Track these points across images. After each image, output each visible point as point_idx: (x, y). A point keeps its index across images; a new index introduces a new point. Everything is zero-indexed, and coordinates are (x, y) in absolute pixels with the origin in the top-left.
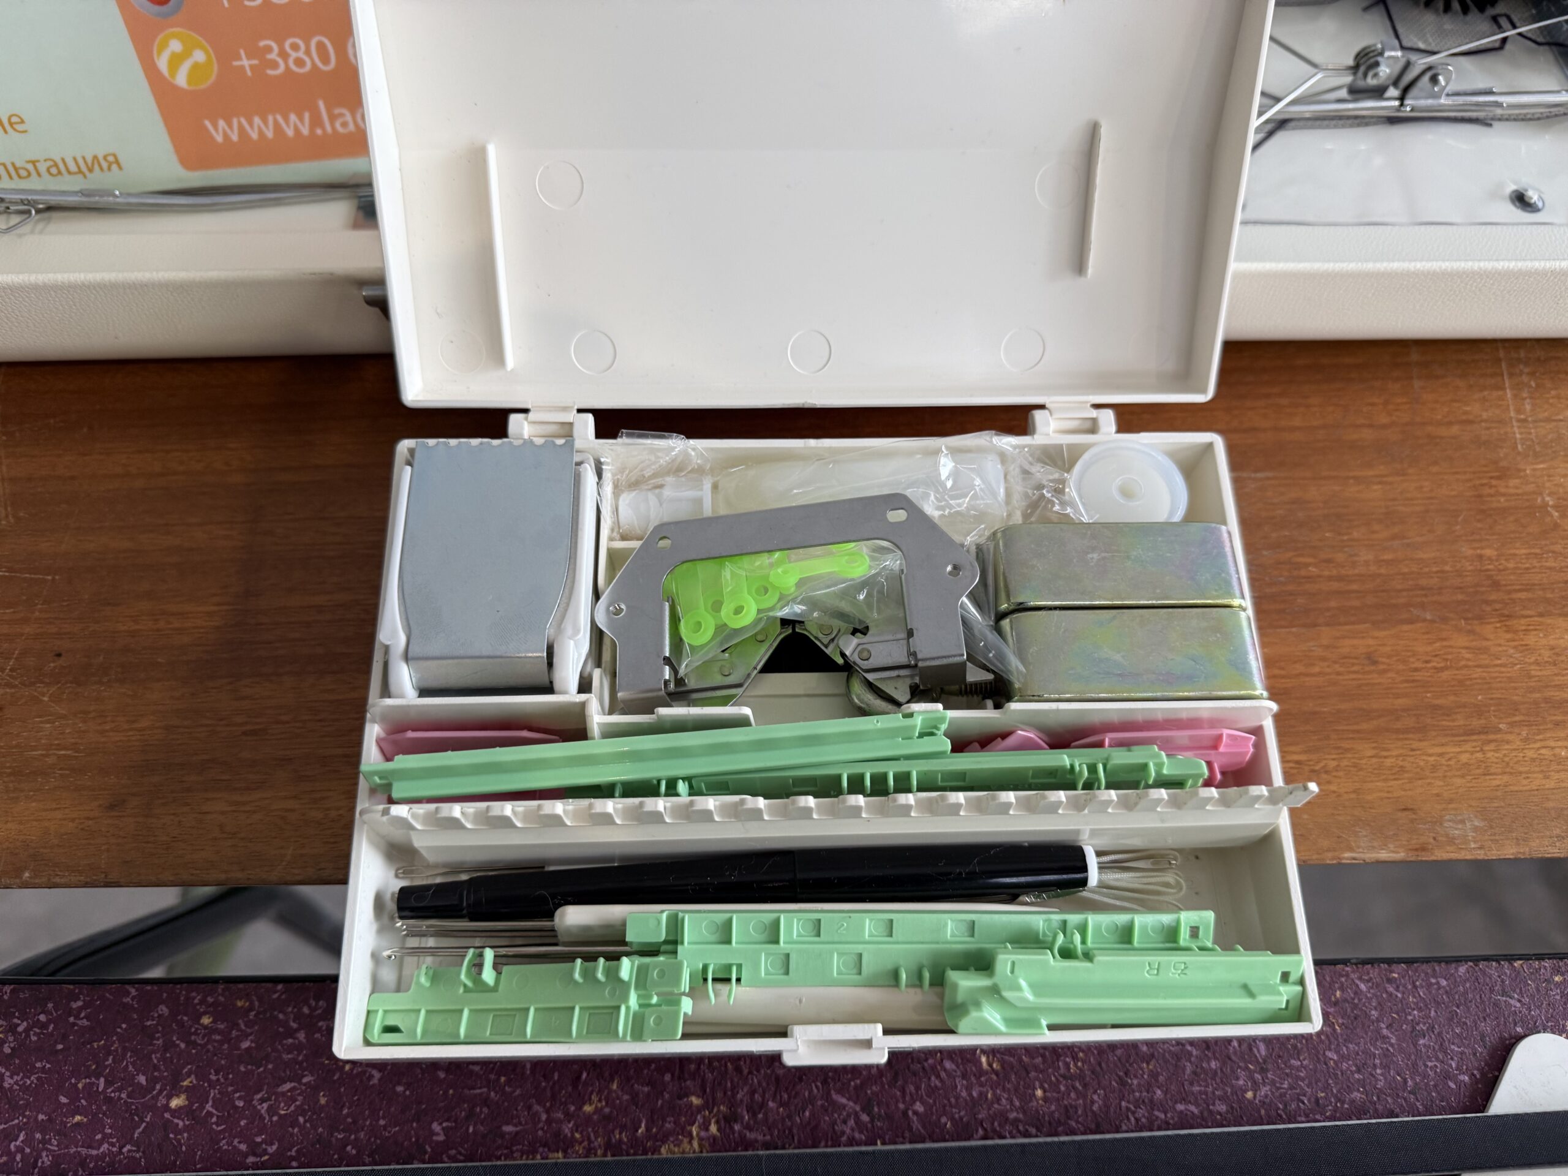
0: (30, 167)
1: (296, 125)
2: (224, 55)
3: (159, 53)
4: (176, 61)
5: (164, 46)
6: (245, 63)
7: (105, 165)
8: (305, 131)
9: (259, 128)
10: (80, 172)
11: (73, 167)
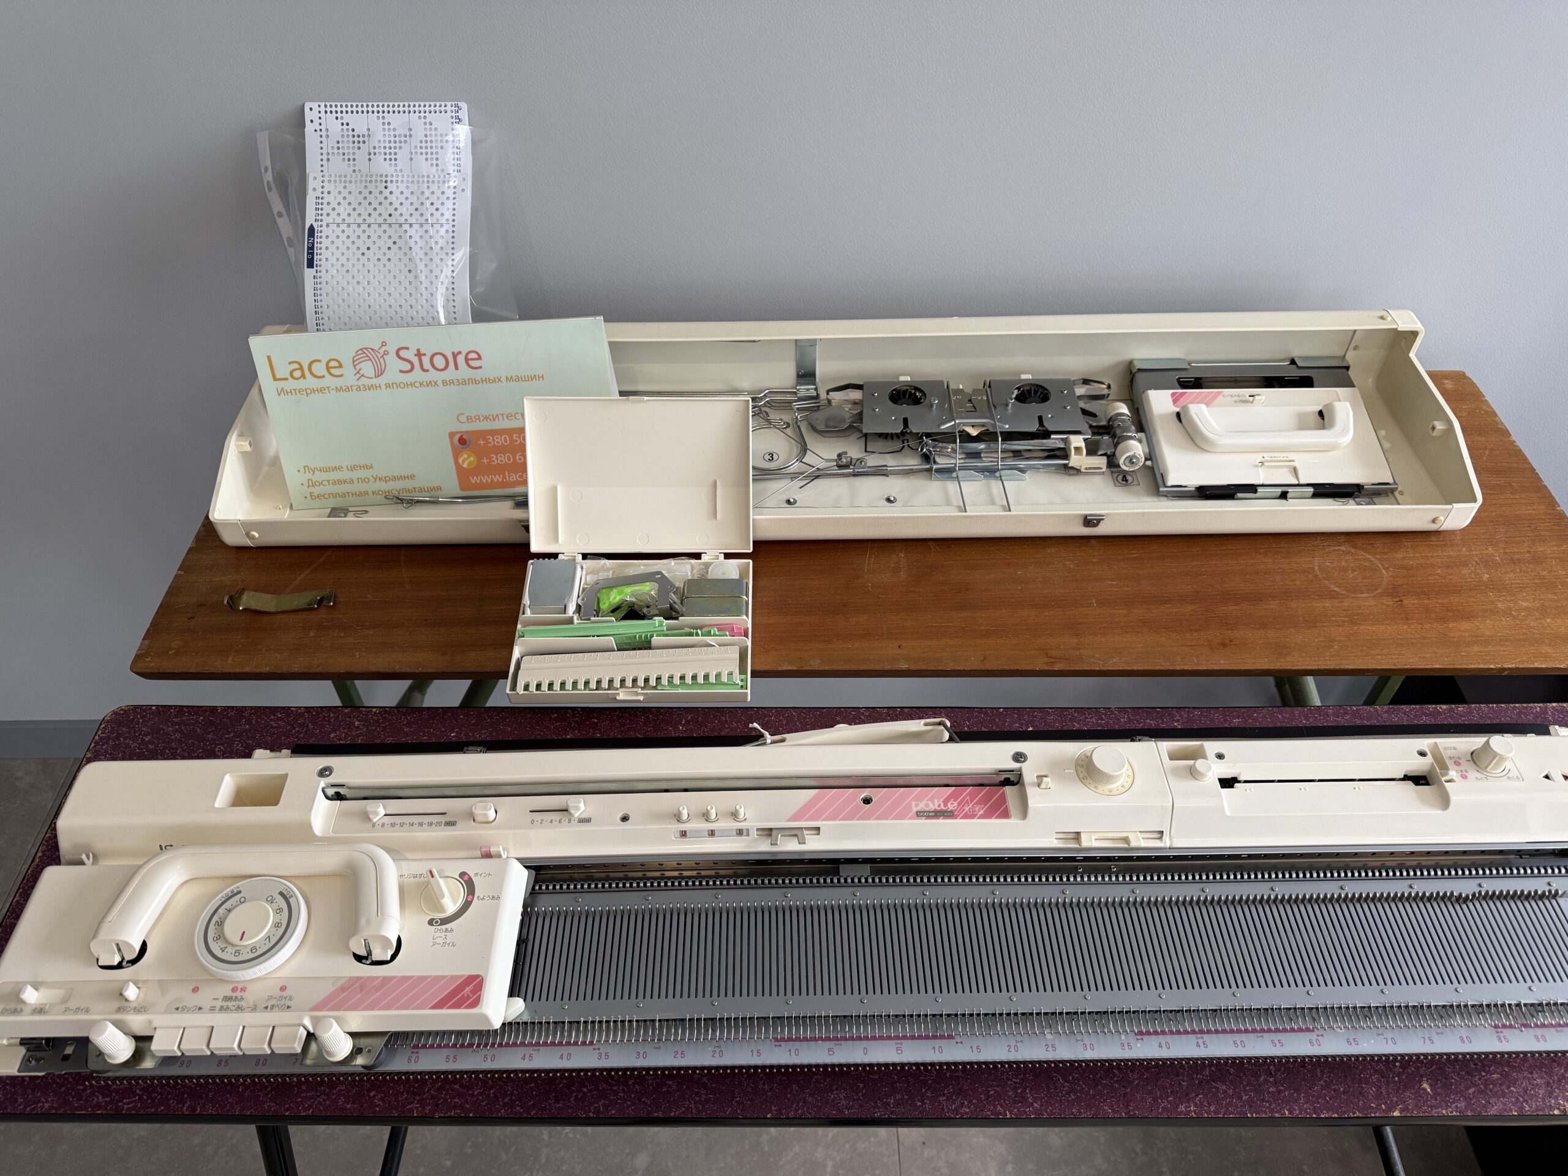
0: (414, 491)
1: (498, 478)
2: (479, 459)
3: (460, 459)
4: (463, 461)
5: (462, 456)
6: (485, 461)
7: (437, 489)
8: (501, 480)
9: (486, 479)
10: (428, 491)
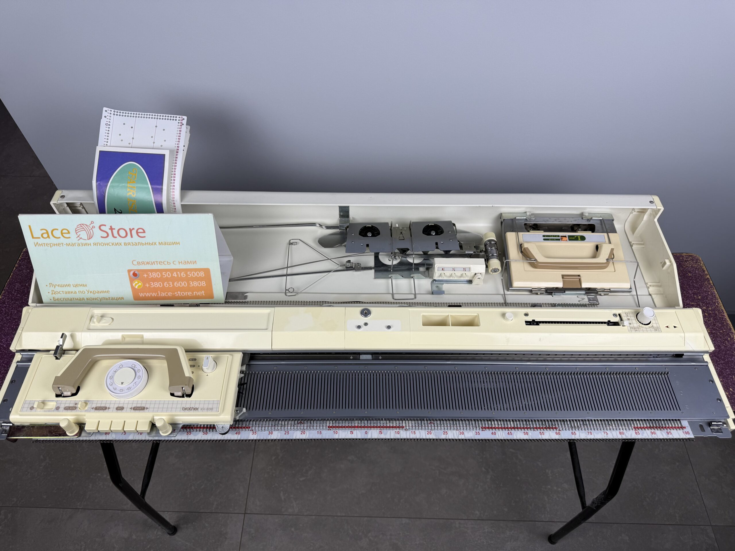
0: (109, 298)
2: (144, 284)
3: (134, 283)
4: (136, 284)
6: (147, 285)
7: (121, 299)
8: (156, 296)
10: (117, 299)
11: (116, 299)
